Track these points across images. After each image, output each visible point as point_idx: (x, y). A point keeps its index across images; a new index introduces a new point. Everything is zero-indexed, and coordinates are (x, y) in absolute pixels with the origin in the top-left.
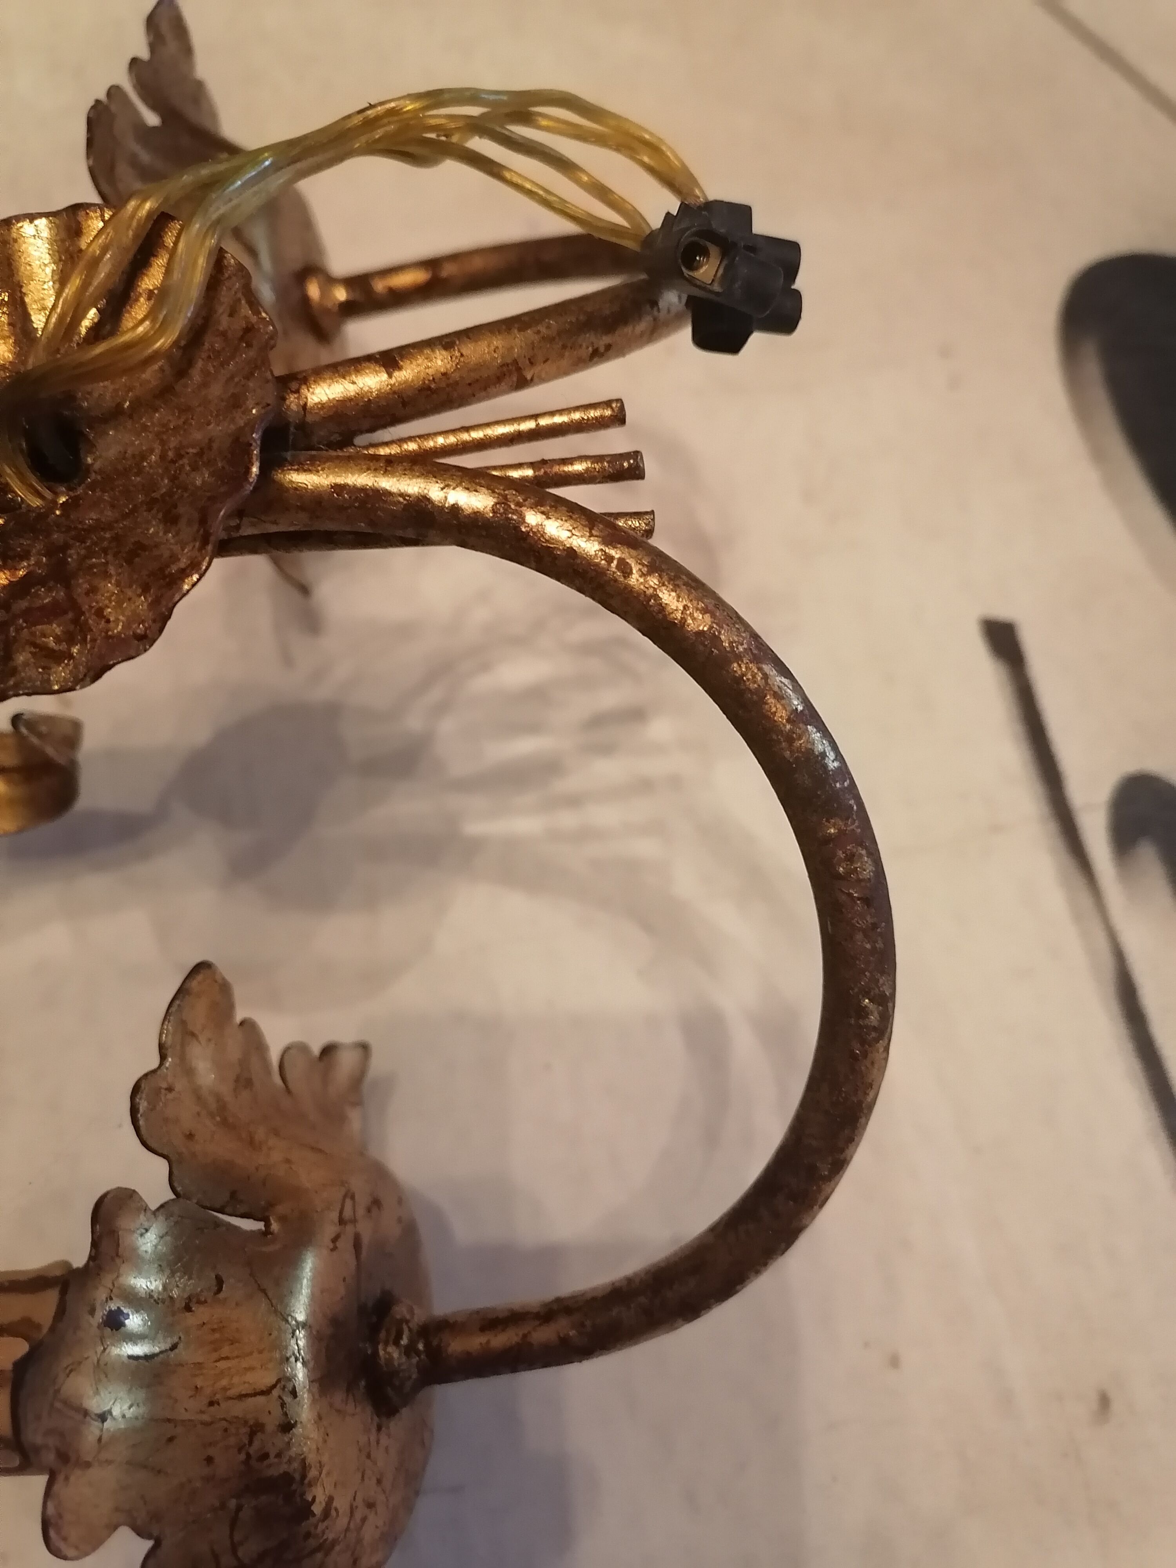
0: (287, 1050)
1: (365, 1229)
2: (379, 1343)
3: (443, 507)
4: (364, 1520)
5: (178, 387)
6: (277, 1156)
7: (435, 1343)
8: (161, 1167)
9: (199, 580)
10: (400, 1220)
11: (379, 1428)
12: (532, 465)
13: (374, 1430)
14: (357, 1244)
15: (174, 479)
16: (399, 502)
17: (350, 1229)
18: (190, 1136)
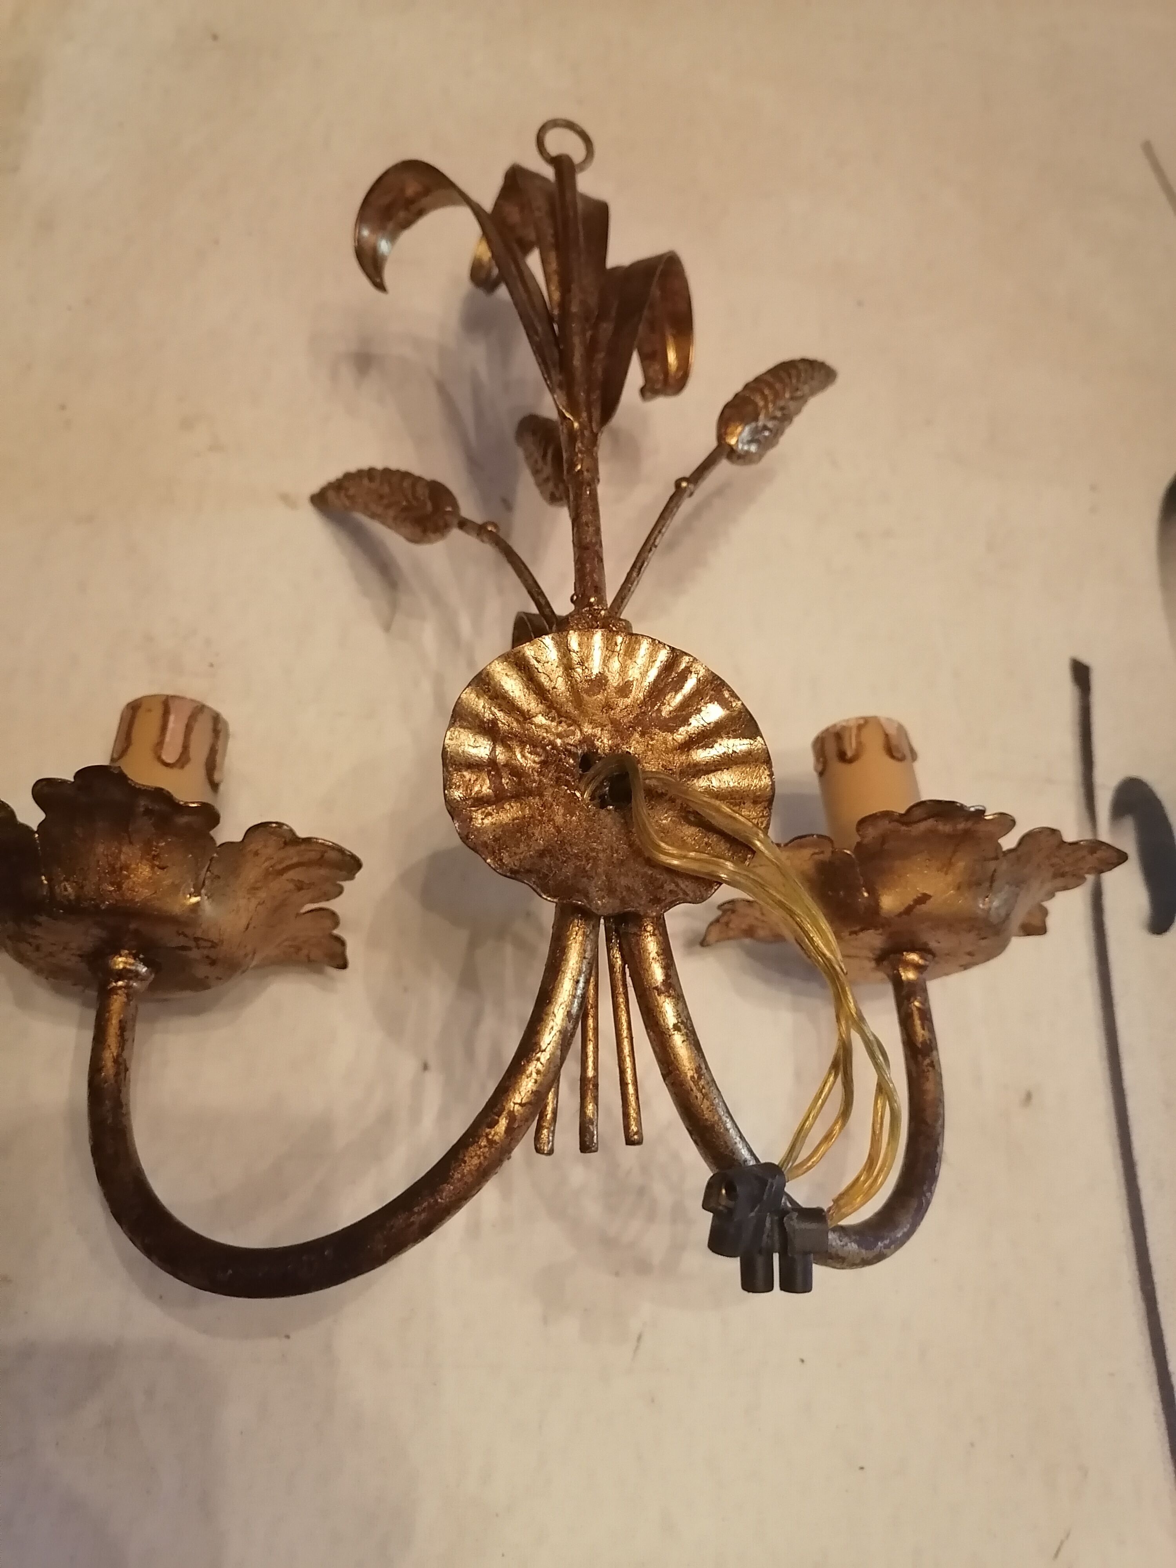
0: (333, 915)
1: (194, 954)
2: (126, 958)
3: (543, 1012)
4: (30, 944)
5: (640, 859)
6: (242, 902)
7: (119, 992)
8: (238, 837)
9: (492, 868)
10: (207, 977)
11: (80, 956)
12: (596, 1077)
13: (78, 953)
14: (184, 948)
15: (576, 856)
16: (550, 986)
17: (192, 944)
18: (256, 854)
